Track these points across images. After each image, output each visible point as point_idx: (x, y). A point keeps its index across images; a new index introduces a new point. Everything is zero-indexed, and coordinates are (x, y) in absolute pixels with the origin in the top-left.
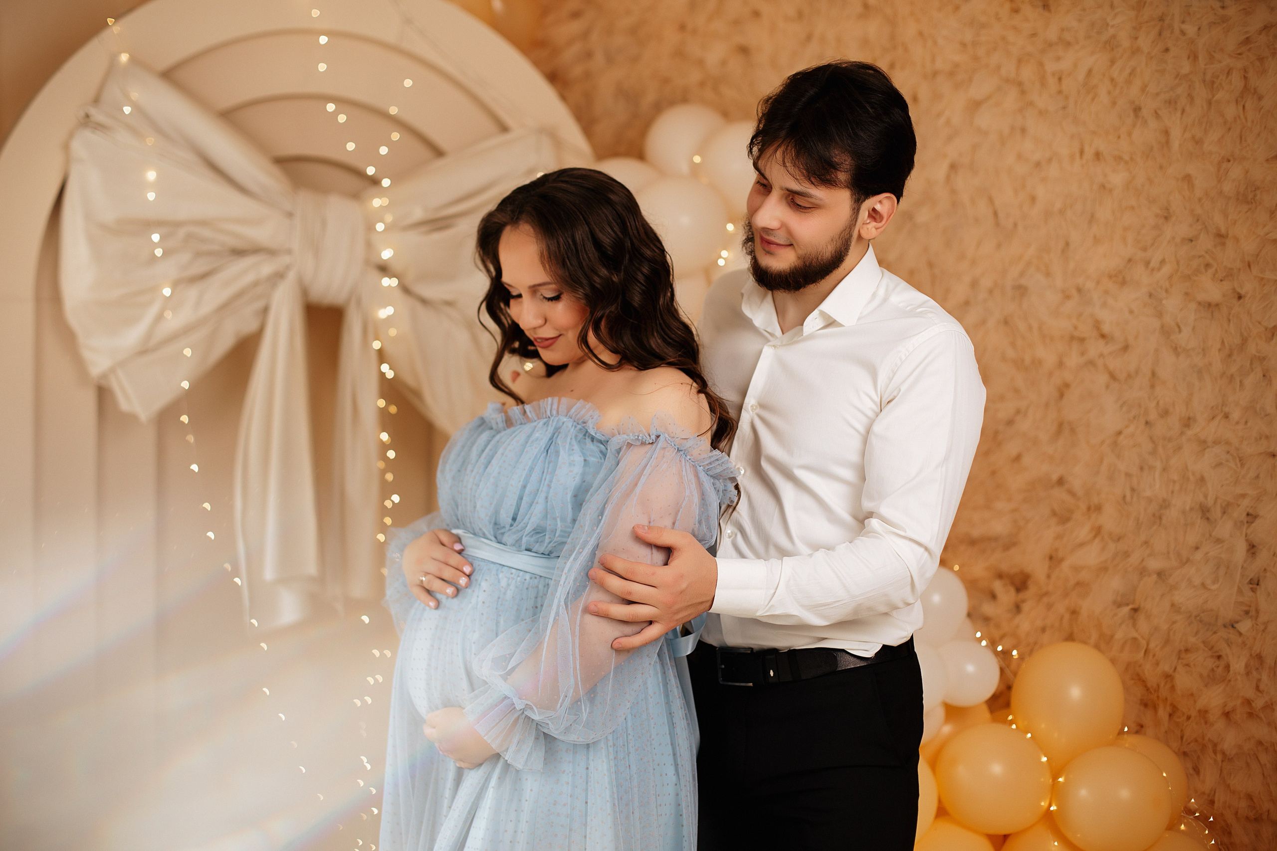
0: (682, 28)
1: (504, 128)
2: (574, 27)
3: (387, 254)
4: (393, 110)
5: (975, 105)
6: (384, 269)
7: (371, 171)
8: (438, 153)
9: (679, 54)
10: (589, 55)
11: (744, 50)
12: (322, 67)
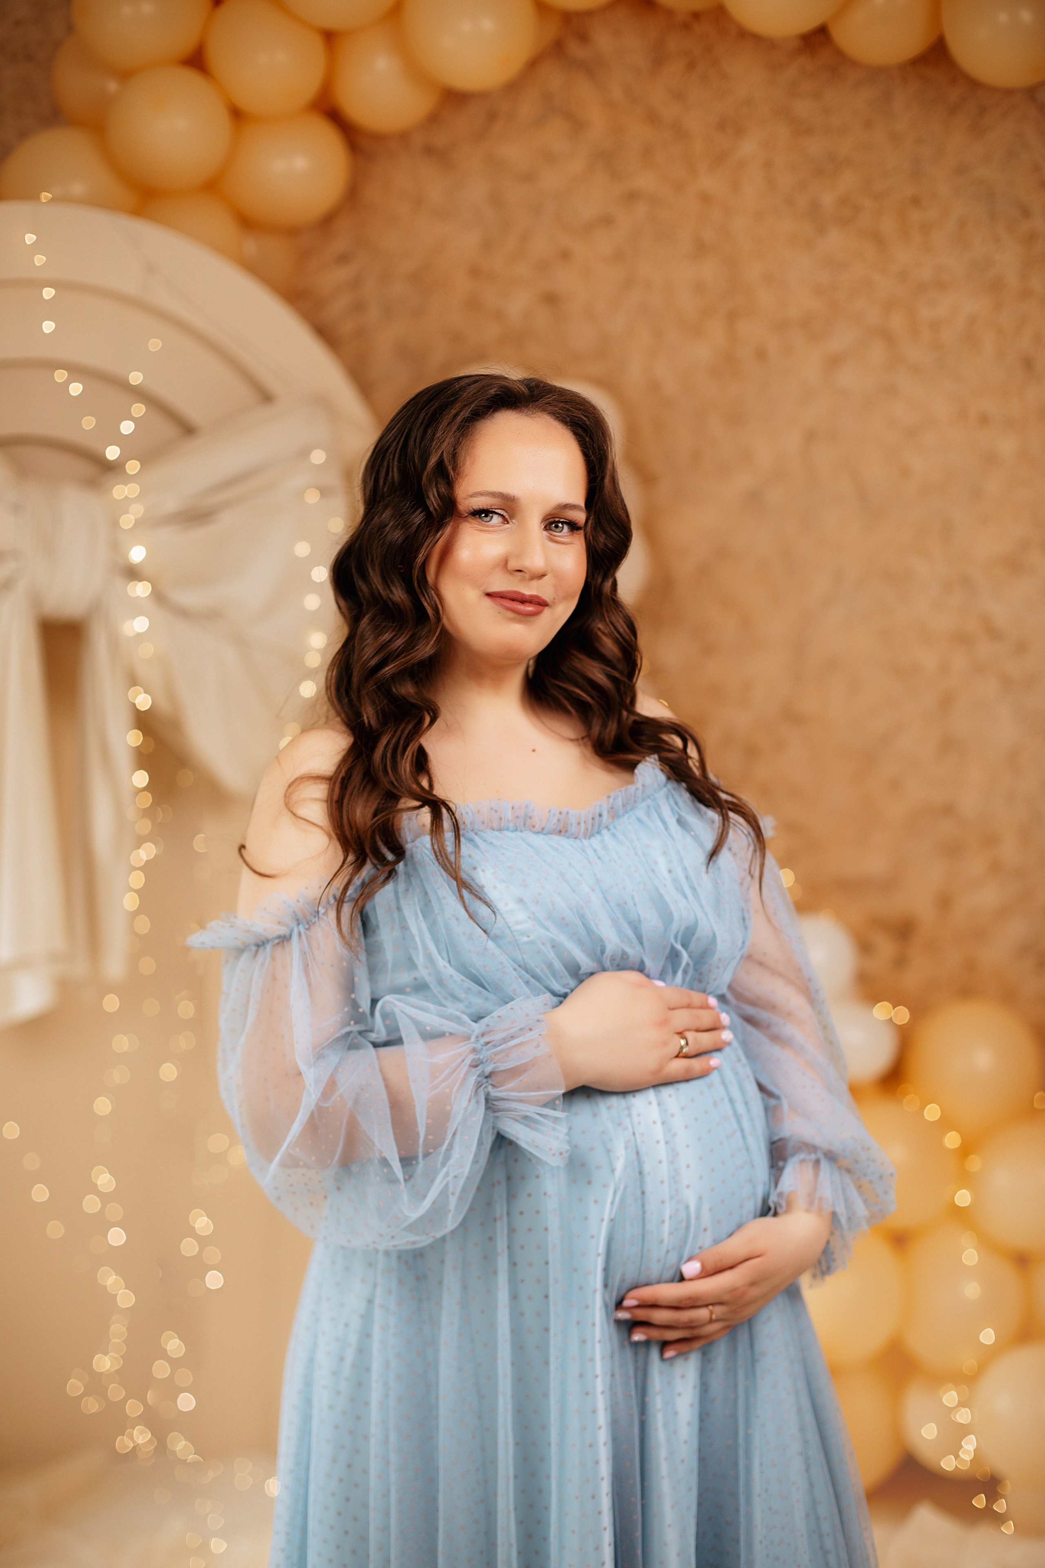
0: (475, 272)
1: (266, 397)
2: (341, 275)
3: (137, 554)
4: (136, 378)
5: (834, 362)
6: (133, 573)
7: (112, 453)
8: (188, 430)
9: (473, 305)
10: (359, 307)
11: (551, 299)
12: (48, 327)
